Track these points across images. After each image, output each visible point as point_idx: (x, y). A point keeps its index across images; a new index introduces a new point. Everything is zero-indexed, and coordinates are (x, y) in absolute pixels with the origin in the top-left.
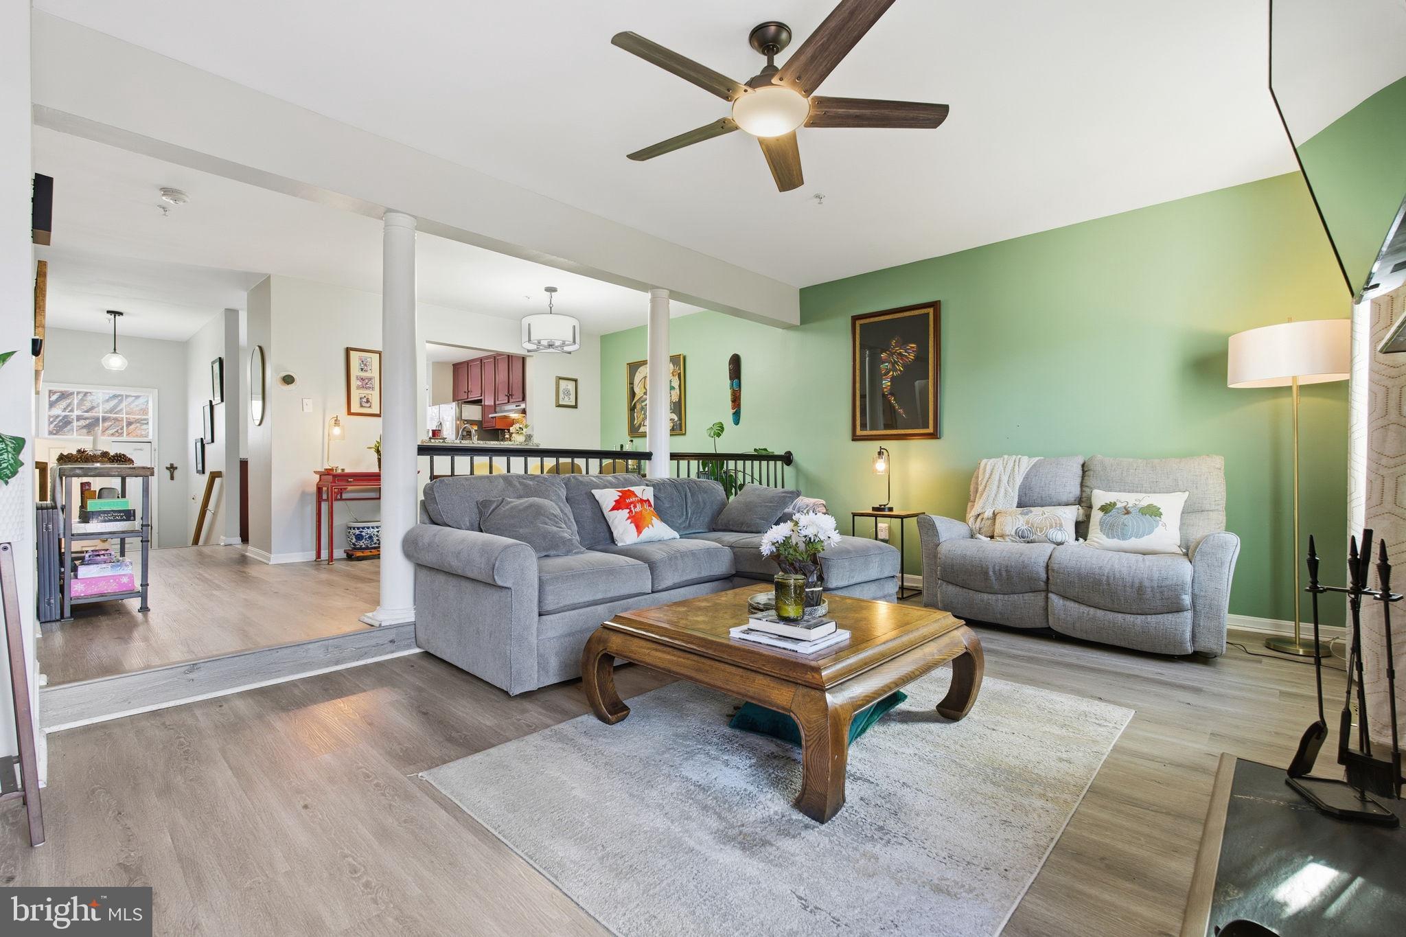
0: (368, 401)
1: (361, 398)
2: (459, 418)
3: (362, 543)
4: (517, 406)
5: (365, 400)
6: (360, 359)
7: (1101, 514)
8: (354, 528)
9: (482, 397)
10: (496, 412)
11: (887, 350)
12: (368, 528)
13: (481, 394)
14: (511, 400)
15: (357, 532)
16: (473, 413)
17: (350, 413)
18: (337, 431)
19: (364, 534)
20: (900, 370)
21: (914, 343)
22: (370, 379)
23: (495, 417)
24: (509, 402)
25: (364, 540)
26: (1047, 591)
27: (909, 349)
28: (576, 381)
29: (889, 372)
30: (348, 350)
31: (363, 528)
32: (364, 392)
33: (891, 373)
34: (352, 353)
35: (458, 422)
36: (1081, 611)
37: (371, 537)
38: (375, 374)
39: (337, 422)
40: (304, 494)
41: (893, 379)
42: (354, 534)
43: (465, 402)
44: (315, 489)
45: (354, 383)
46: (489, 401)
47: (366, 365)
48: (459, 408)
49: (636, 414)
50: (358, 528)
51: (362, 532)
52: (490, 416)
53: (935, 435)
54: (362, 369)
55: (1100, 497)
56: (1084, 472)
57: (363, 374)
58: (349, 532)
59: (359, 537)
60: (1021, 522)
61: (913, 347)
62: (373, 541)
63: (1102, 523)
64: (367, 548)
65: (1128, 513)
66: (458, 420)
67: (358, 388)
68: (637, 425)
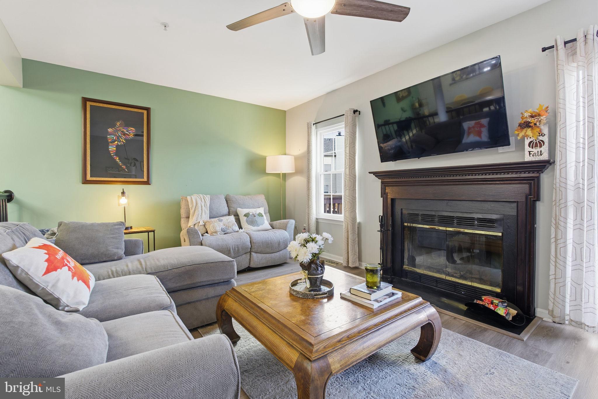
7: (245, 218)
11: (113, 128)
20: (123, 142)
21: (133, 128)
26: (250, 252)
27: (129, 130)
29: (114, 142)
33: (116, 142)
36: (262, 256)
41: (117, 146)
53: (147, 183)
55: (242, 212)
56: (227, 201)
60: (222, 225)
61: (133, 130)
63: (247, 221)
65: (255, 216)
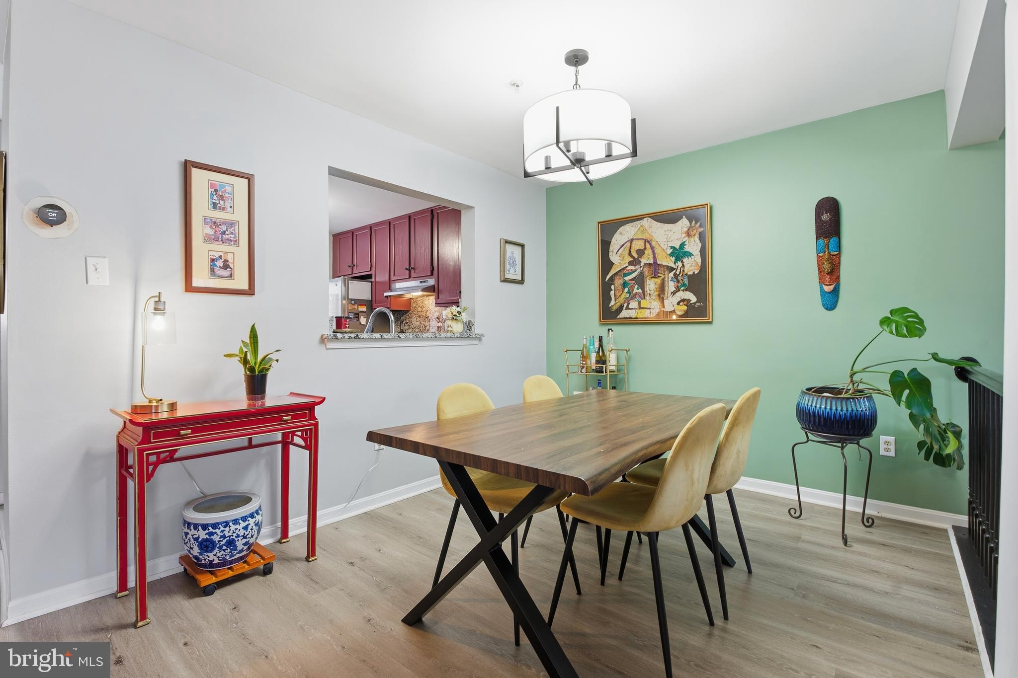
0: (226, 266)
1: (213, 260)
2: (346, 297)
3: (213, 556)
4: (421, 282)
5: (220, 263)
6: (212, 185)
8: (196, 527)
9: (372, 272)
10: (390, 290)
12: (226, 524)
13: (371, 267)
14: (413, 275)
15: (202, 535)
16: (361, 290)
17: (189, 288)
18: (158, 324)
19: (216, 538)
22: (231, 224)
23: (390, 296)
24: (410, 277)
25: (217, 550)
28: (522, 246)
30: (187, 167)
31: (215, 526)
32: (219, 249)
34: (195, 172)
35: (344, 302)
37: (231, 543)
38: (240, 215)
39: (159, 307)
40: (89, 458)
42: (196, 539)
43: (352, 278)
44: (113, 446)
45: (199, 230)
46: (381, 277)
47: (222, 197)
48: (345, 285)
49: (612, 293)
50: (205, 527)
51: (211, 534)
52: (386, 294)
54: (215, 206)
57: (218, 215)
58: (187, 534)
59: (207, 545)
62: (235, 546)
64: (224, 563)
66: (345, 299)
67: (208, 239)
68: (614, 308)
